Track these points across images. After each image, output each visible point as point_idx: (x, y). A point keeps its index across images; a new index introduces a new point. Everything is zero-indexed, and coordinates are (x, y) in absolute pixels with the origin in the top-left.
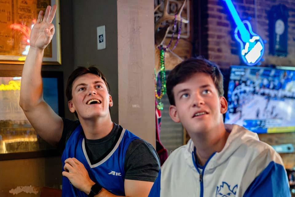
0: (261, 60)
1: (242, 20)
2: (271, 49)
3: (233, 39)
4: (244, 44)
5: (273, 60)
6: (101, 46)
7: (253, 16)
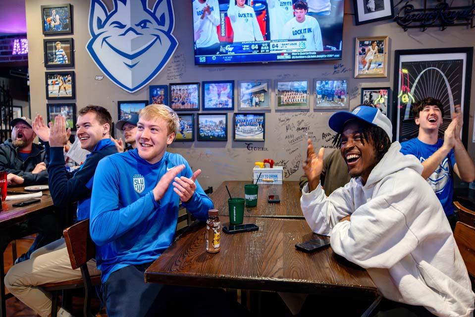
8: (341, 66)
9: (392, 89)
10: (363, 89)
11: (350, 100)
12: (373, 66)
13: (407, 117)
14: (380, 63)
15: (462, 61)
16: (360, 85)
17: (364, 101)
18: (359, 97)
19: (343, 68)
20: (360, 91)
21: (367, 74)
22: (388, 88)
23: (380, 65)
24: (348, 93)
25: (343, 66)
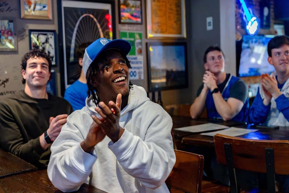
0: (257, 32)
1: (248, 7)
2: (261, 25)
3: (242, 19)
4: (248, 22)
5: (262, 31)
6: (210, 28)
7: (252, 5)
8: (6, 5)
9: (57, 32)
10: (31, 31)
11: (18, 42)
12: (38, 7)
13: (72, 59)
14: (44, 5)
15: (108, 11)
16: (27, 27)
17: (32, 43)
18: (27, 39)
19: (8, 6)
20: (27, 33)
21: (32, 15)
22: (53, 31)
23: (44, 7)
24: (15, 34)
25: (7, 4)
